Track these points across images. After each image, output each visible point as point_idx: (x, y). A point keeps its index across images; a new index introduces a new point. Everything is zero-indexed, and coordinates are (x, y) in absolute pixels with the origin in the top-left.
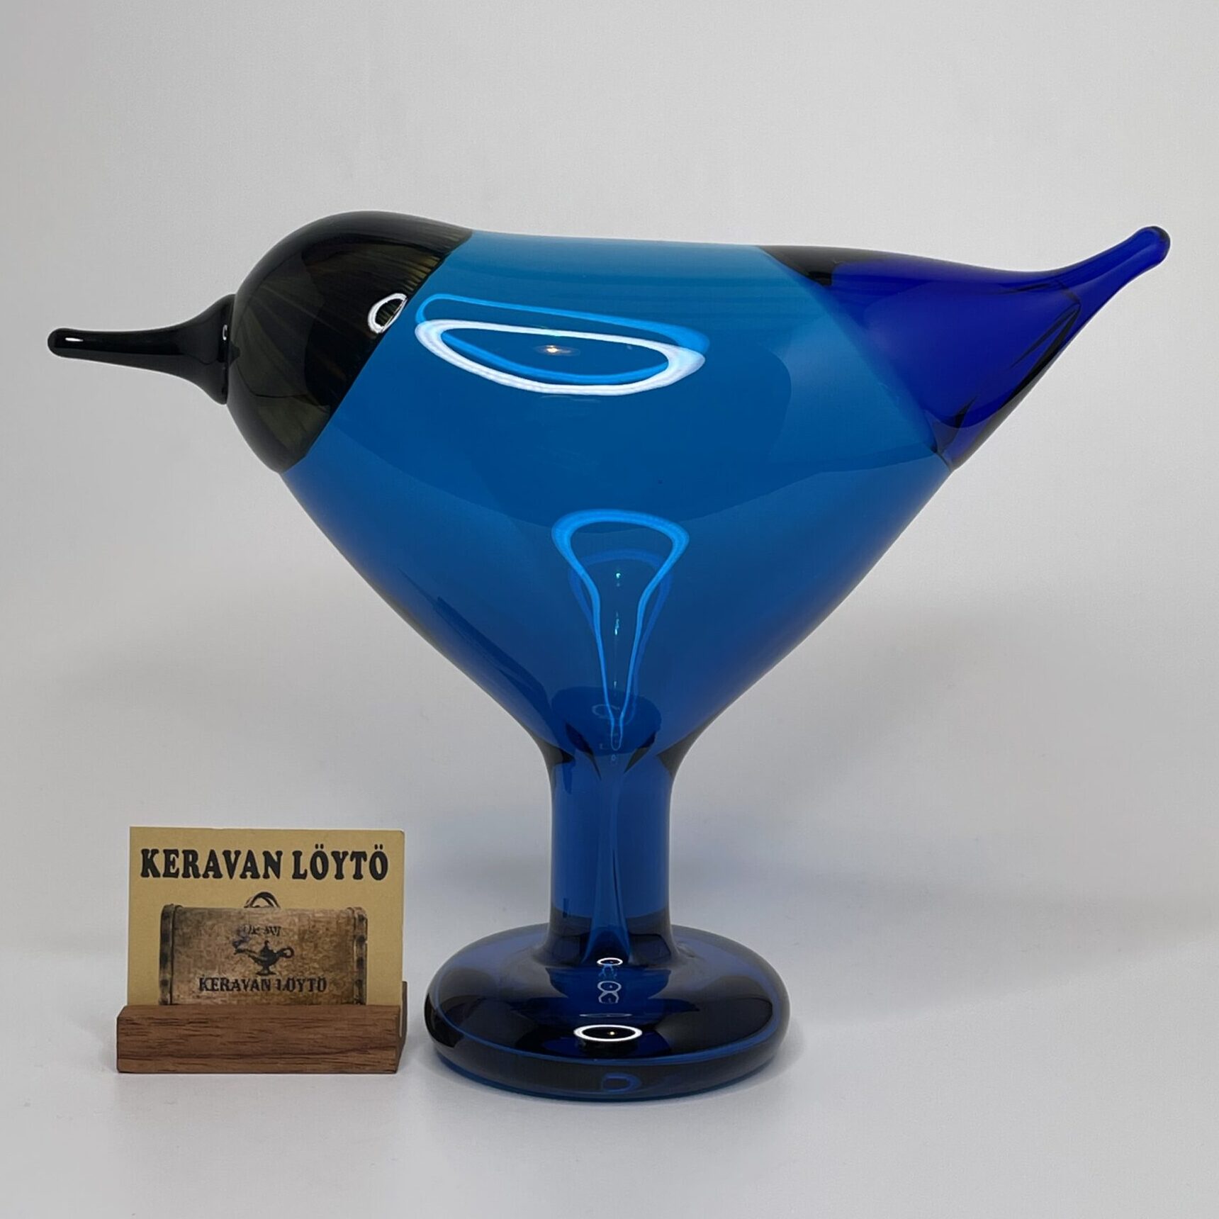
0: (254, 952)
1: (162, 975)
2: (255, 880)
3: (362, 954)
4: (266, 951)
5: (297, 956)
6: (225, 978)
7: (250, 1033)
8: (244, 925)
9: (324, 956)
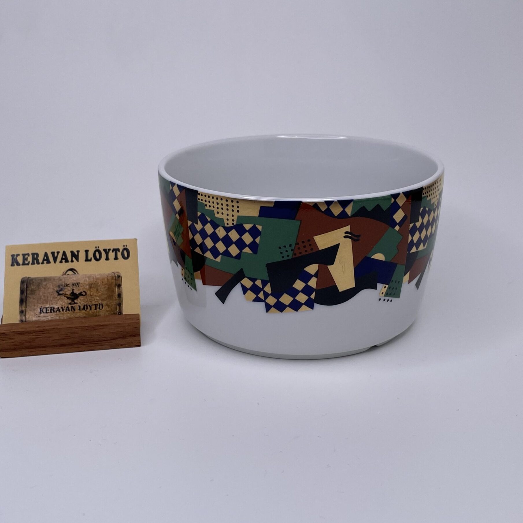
0: (67, 295)
1: (21, 308)
2: (67, 264)
3: (120, 292)
4: (73, 294)
5: (89, 295)
6: (52, 307)
7: (66, 334)
8: (62, 283)
9: (102, 294)
